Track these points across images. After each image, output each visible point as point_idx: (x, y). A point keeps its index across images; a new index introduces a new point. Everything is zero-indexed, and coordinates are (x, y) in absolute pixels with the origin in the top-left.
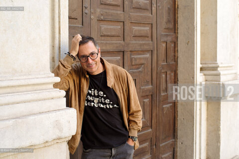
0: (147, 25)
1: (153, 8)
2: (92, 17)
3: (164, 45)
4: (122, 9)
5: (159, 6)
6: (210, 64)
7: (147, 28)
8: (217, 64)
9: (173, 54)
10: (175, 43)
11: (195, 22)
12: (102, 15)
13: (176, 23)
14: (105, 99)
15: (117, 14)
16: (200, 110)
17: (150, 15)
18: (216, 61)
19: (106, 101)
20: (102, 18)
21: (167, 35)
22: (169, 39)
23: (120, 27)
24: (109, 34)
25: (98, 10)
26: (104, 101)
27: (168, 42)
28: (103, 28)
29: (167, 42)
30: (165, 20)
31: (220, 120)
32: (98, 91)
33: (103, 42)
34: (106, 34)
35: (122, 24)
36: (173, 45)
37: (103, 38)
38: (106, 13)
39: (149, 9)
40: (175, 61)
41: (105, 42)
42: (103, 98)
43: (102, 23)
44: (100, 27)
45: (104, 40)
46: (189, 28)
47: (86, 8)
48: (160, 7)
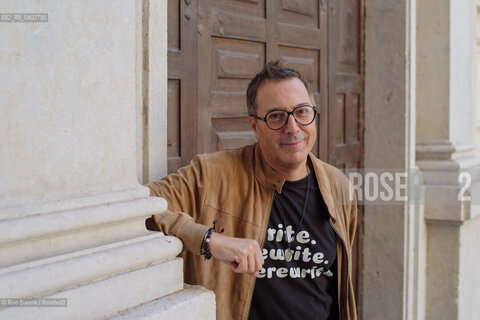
0: (309, 53)
1: (322, 13)
2: (201, 27)
3: (340, 101)
4: (262, 11)
5: (332, 9)
6: (435, 144)
7: (311, 61)
8: (450, 144)
9: (355, 121)
10: (360, 97)
11: (407, 49)
12: (222, 23)
13: (362, 50)
14: (313, 250)
15: (252, 22)
16: (416, 250)
17: (316, 29)
18: (447, 137)
19: (315, 257)
20: (222, 31)
21: (346, 78)
22: (349, 87)
23: (257, 56)
24: (236, 72)
25: (214, 11)
26: (311, 256)
27: (348, 94)
28: (222, 58)
29: (345, 95)
30: (342, 42)
31: (457, 272)
32: (296, 230)
33: (223, 92)
34: (229, 72)
35: (261, 48)
36: (355, 101)
37: (223, 83)
38: (230, 18)
39: (314, 13)
40: (359, 139)
41: (228, 93)
42: (307, 250)
43: (221, 43)
44: (217, 56)
45: (224, 89)
46: (392, 62)
47: (187, 4)
48: (334, 12)
